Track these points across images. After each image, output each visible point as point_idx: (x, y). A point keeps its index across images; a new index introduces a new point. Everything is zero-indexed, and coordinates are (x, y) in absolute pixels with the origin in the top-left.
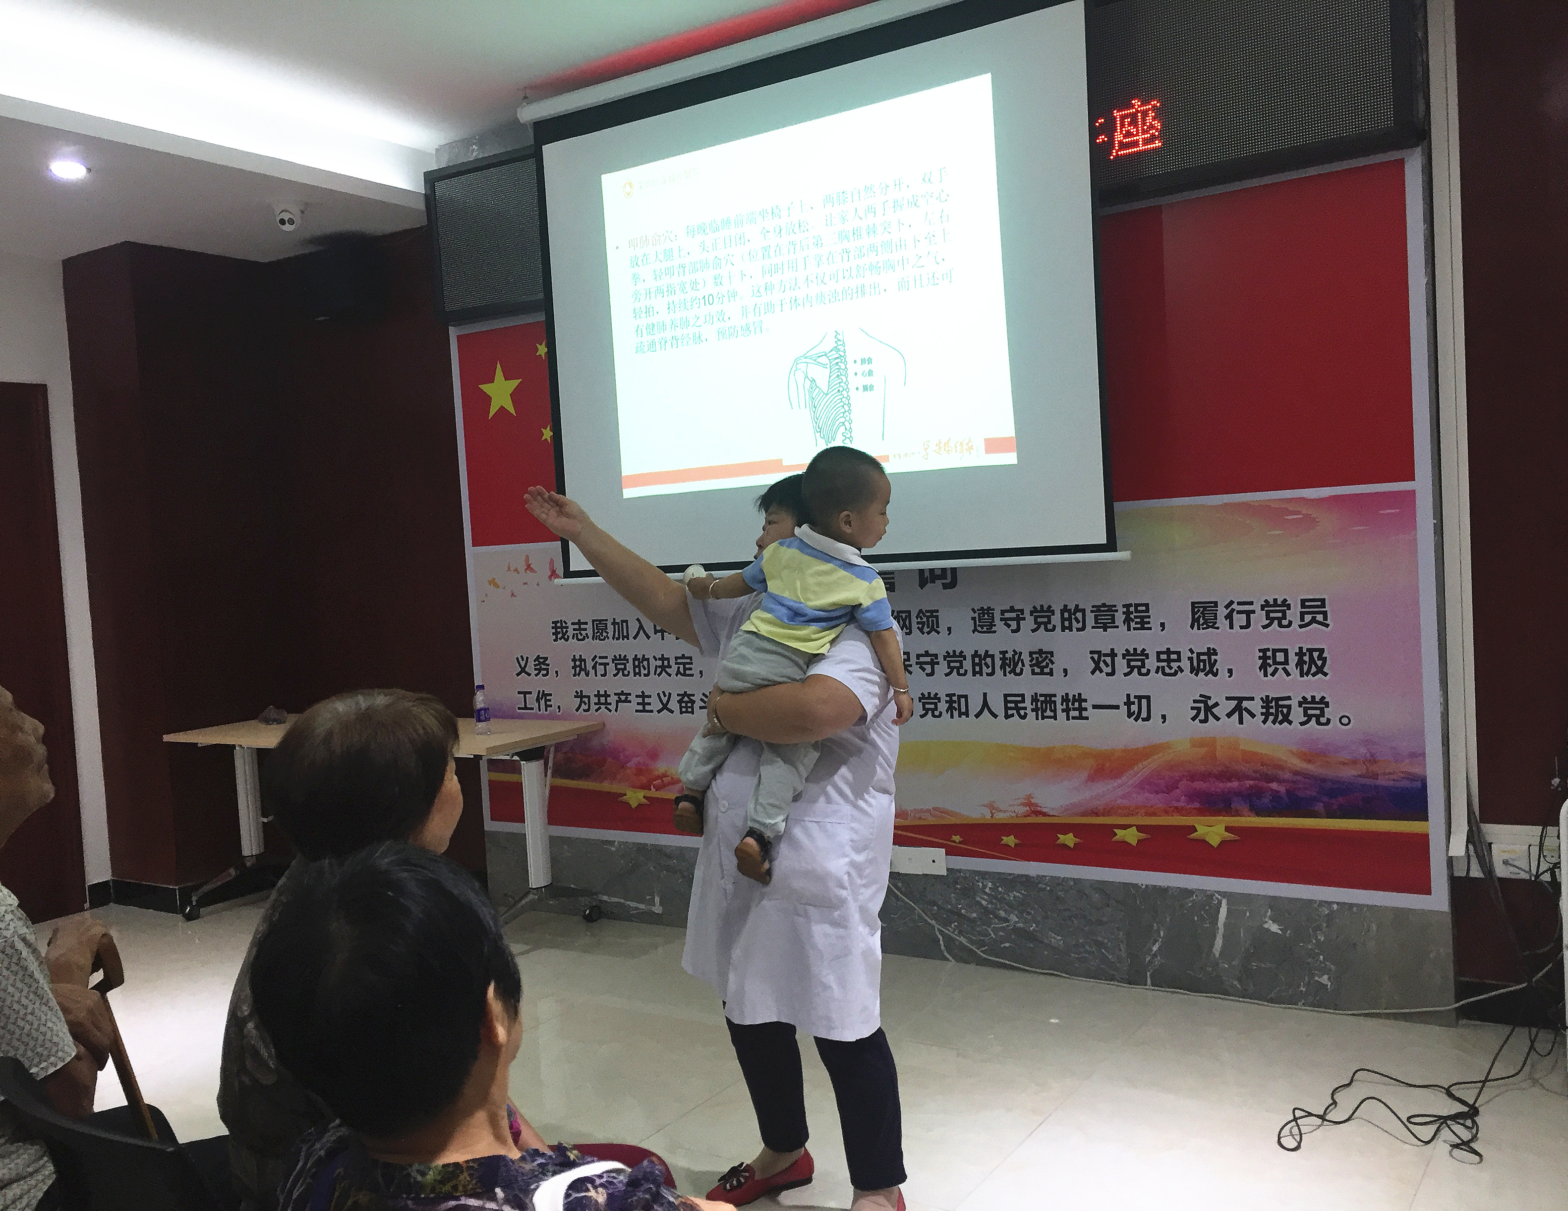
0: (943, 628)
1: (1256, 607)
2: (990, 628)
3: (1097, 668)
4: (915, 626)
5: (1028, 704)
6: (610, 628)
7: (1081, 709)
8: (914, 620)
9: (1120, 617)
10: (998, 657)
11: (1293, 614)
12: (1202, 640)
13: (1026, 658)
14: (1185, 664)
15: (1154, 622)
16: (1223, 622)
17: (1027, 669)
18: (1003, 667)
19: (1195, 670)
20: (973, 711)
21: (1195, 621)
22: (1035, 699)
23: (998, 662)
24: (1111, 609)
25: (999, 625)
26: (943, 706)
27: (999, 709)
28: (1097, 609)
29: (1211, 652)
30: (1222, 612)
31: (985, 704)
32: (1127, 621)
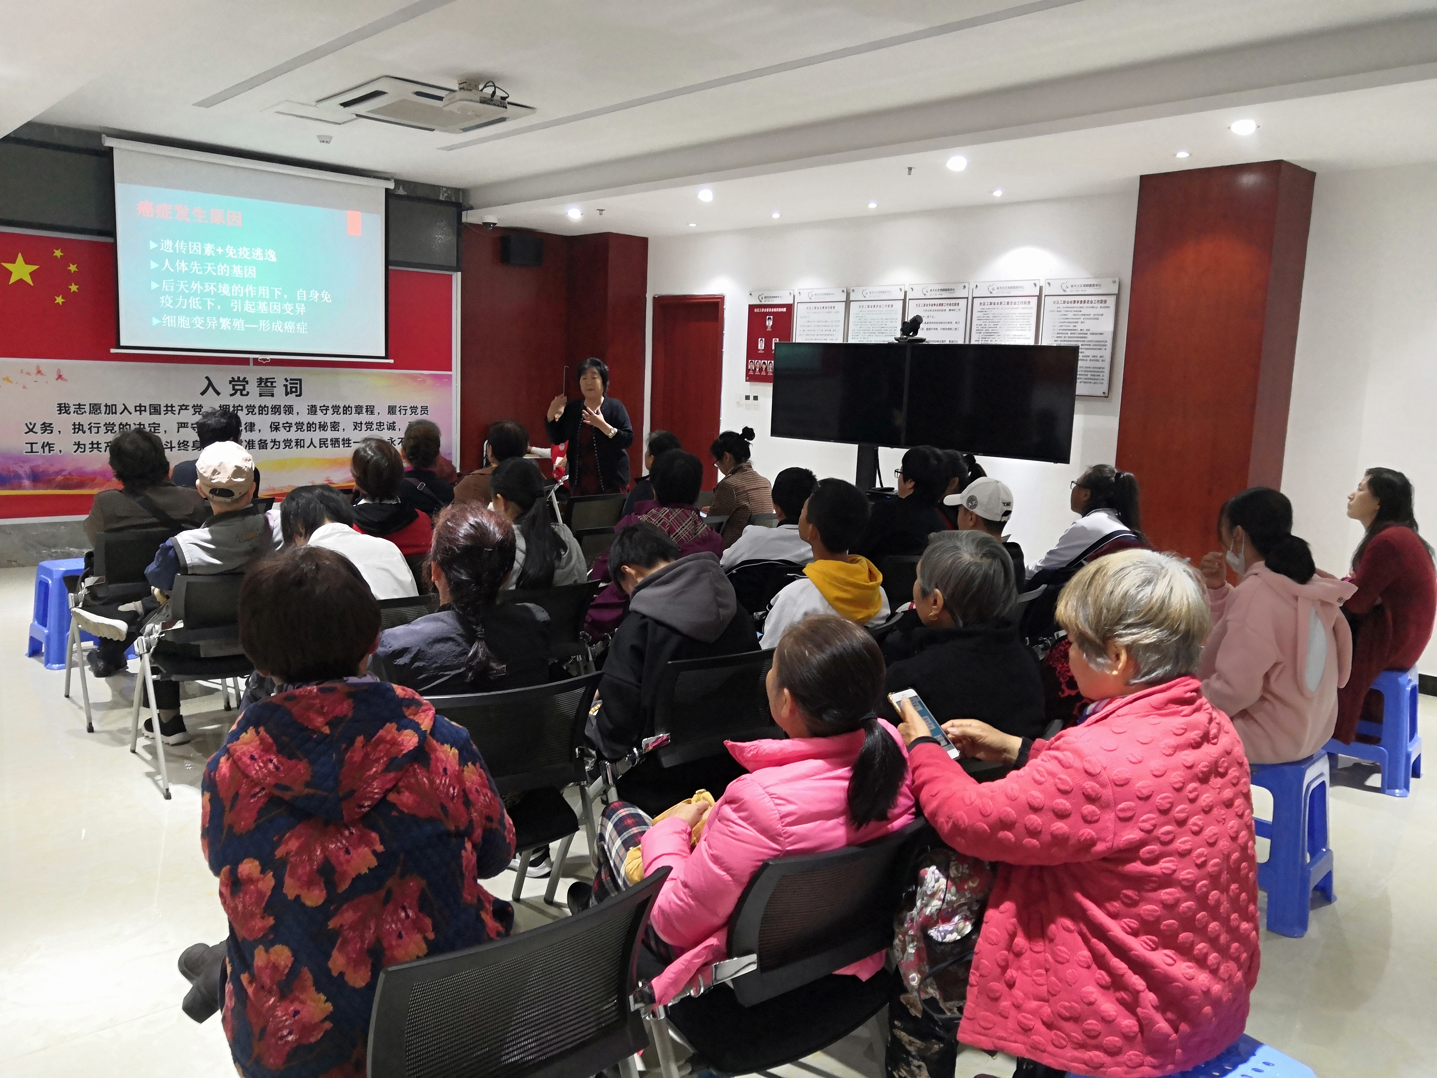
0: (295, 412)
1: (408, 408)
2: (315, 412)
3: (356, 428)
4: (282, 412)
5: (329, 442)
6: (103, 409)
7: (349, 443)
8: (282, 409)
9: (364, 410)
10: (318, 424)
11: (419, 411)
12: (391, 418)
13: (329, 424)
14: (386, 427)
15: (376, 412)
16: (398, 413)
17: (329, 429)
18: (320, 428)
19: (389, 429)
20: (307, 445)
21: (389, 412)
22: (332, 440)
23: (318, 427)
24: (361, 407)
25: (319, 412)
26: (293, 444)
27: (317, 444)
28: (356, 407)
29: (394, 423)
30: (398, 409)
31: (312, 443)
32: (367, 411)
